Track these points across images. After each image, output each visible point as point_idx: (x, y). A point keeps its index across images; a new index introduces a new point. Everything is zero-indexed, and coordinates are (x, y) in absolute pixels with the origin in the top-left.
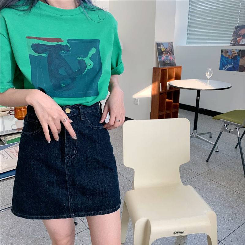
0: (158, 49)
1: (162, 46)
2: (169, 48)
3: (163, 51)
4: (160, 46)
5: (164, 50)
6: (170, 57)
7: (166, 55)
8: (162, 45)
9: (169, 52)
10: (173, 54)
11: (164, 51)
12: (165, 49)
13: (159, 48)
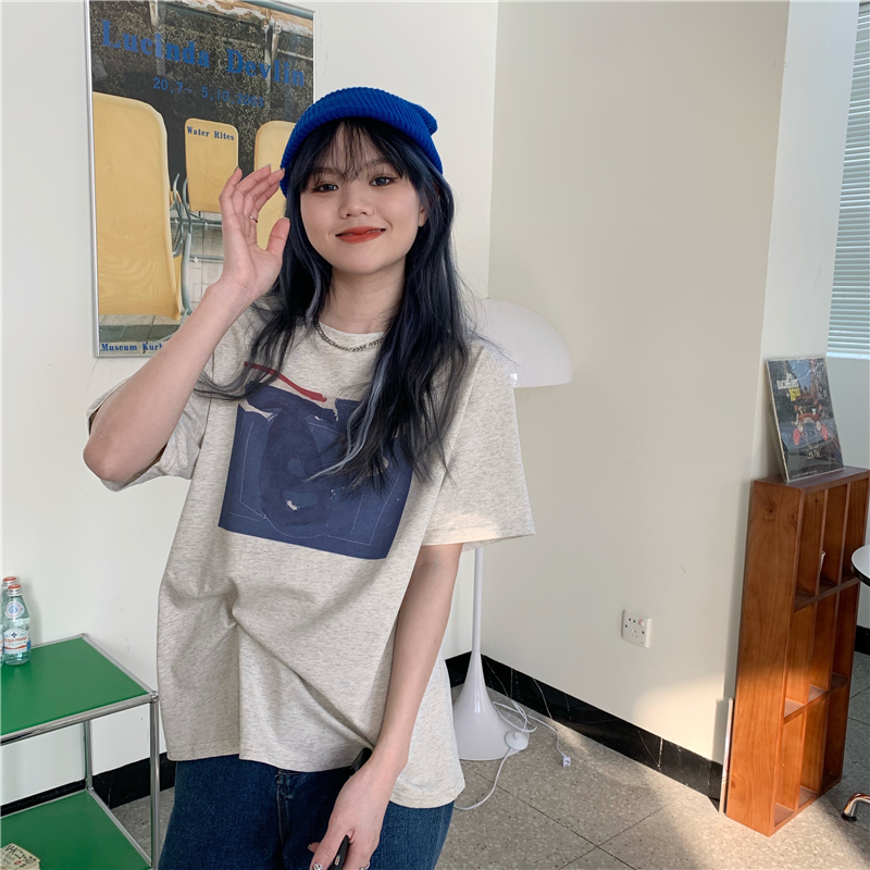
0: (775, 390)
1: (789, 376)
2: (813, 382)
3: (793, 399)
4: (782, 377)
5: (799, 394)
6: (818, 426)
7: (806, 420)
8: (789, 369)
9: (815, 403)
10: (831, 415)
11: (799, 401)
12: (801, 391)
13: (780, 386)
